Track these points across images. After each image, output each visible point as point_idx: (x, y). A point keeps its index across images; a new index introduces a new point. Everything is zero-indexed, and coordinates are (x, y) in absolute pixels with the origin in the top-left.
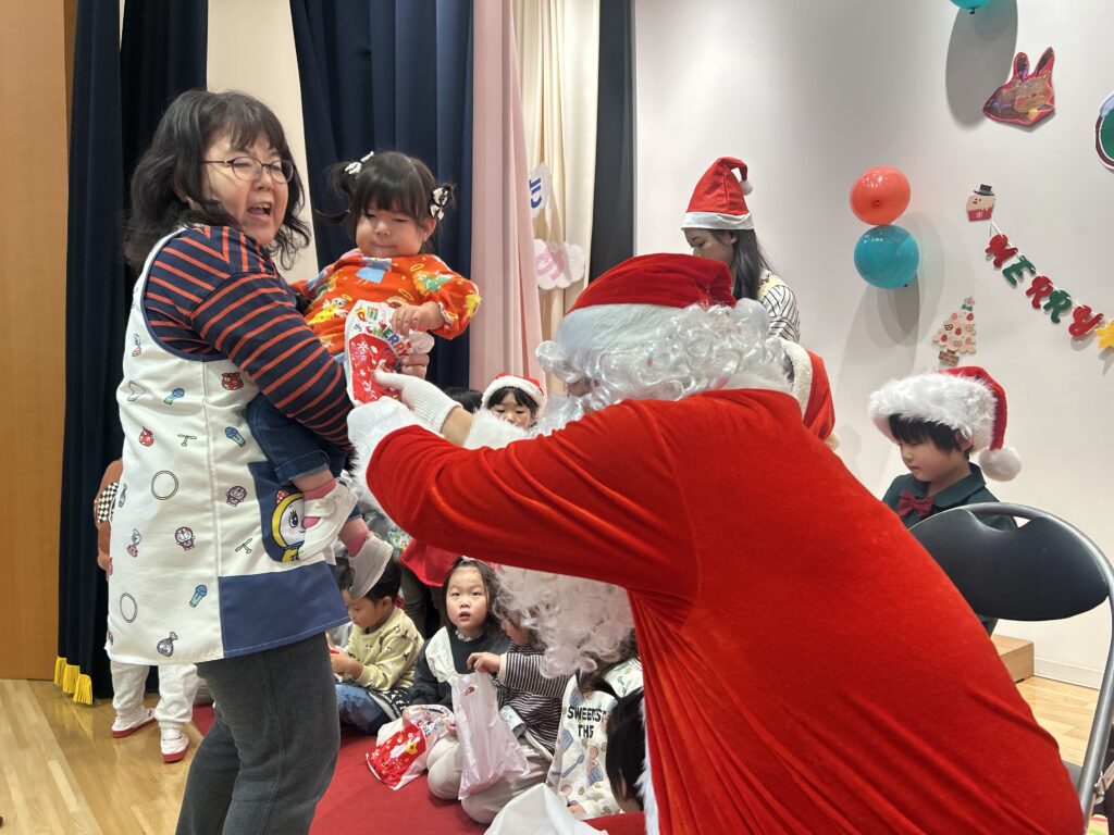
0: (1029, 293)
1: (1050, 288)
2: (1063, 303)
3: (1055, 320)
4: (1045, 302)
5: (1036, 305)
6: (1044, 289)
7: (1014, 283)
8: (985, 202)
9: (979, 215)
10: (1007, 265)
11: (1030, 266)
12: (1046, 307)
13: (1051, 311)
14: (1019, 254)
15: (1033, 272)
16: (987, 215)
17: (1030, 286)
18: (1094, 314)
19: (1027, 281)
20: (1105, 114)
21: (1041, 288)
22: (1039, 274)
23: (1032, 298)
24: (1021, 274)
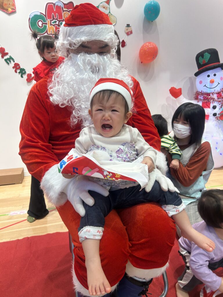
0: (13, 68)
1: (20, 67)
2: (24, 72)
3: (22, 77)
4: (18, 71)
5: (16, 72)
6: (18, 67)
7: (8, 64)
10: (6, 57)
11: (13, 59)
12: (19, 73)
13: (21, 74)
14: (9, 55)
15: (14, 61)
17: (13, 66)
19: (12, 64)
20: (31, 17)
21: (17, 67)
22: (16, 62)
23: (14, 69)
24: (10, 62)
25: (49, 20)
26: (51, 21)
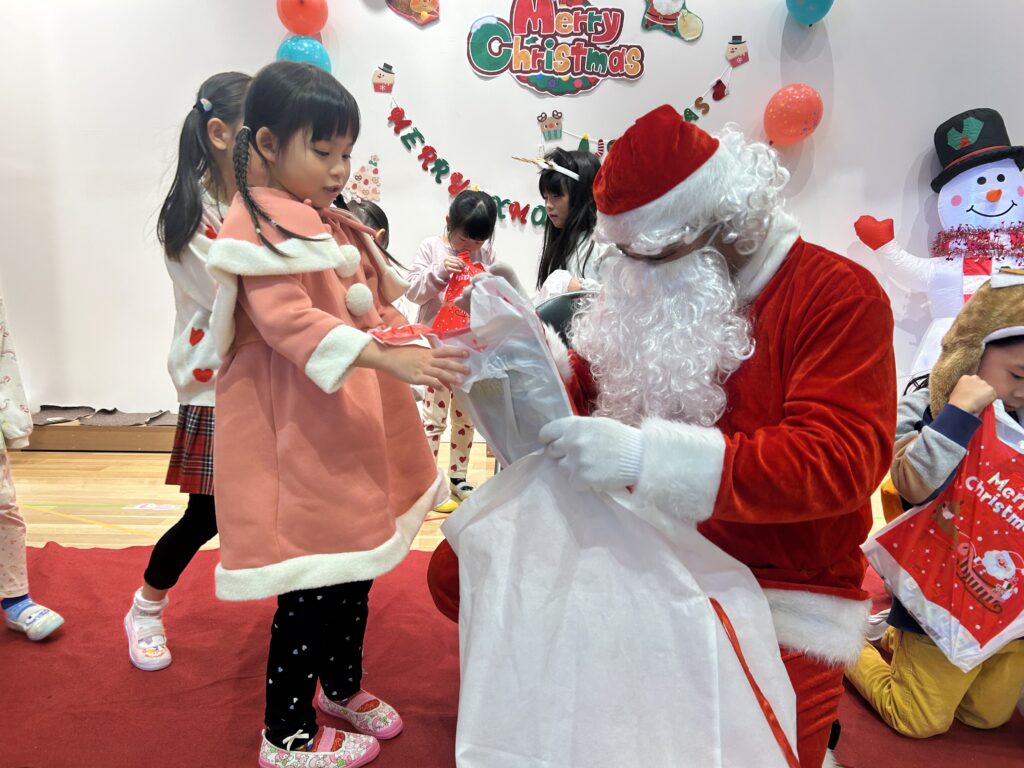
0: (420, 157)
1: (435, 156)
2: (443, 169)
3: (438, 181)
4: (431, 166)
5: (425, 168)
6: (431, 156)
7: (409, 148)
8: (386, 78)
9: (383, 88)
10: (404, 132)
11: (421, 137)
12: (433, 171)
13: (436, 173)
14: (413, 125)
15: (423, 142)
16: (388, 89)
17: (420, 152)
18: (464, 180)
19: (418, 149)
20: (474, 31)
21: (428, 155)
22: (427, 144)
23: (422, 162)
24: (414, 142)
25: (518, 36)
26: (523, 37)
